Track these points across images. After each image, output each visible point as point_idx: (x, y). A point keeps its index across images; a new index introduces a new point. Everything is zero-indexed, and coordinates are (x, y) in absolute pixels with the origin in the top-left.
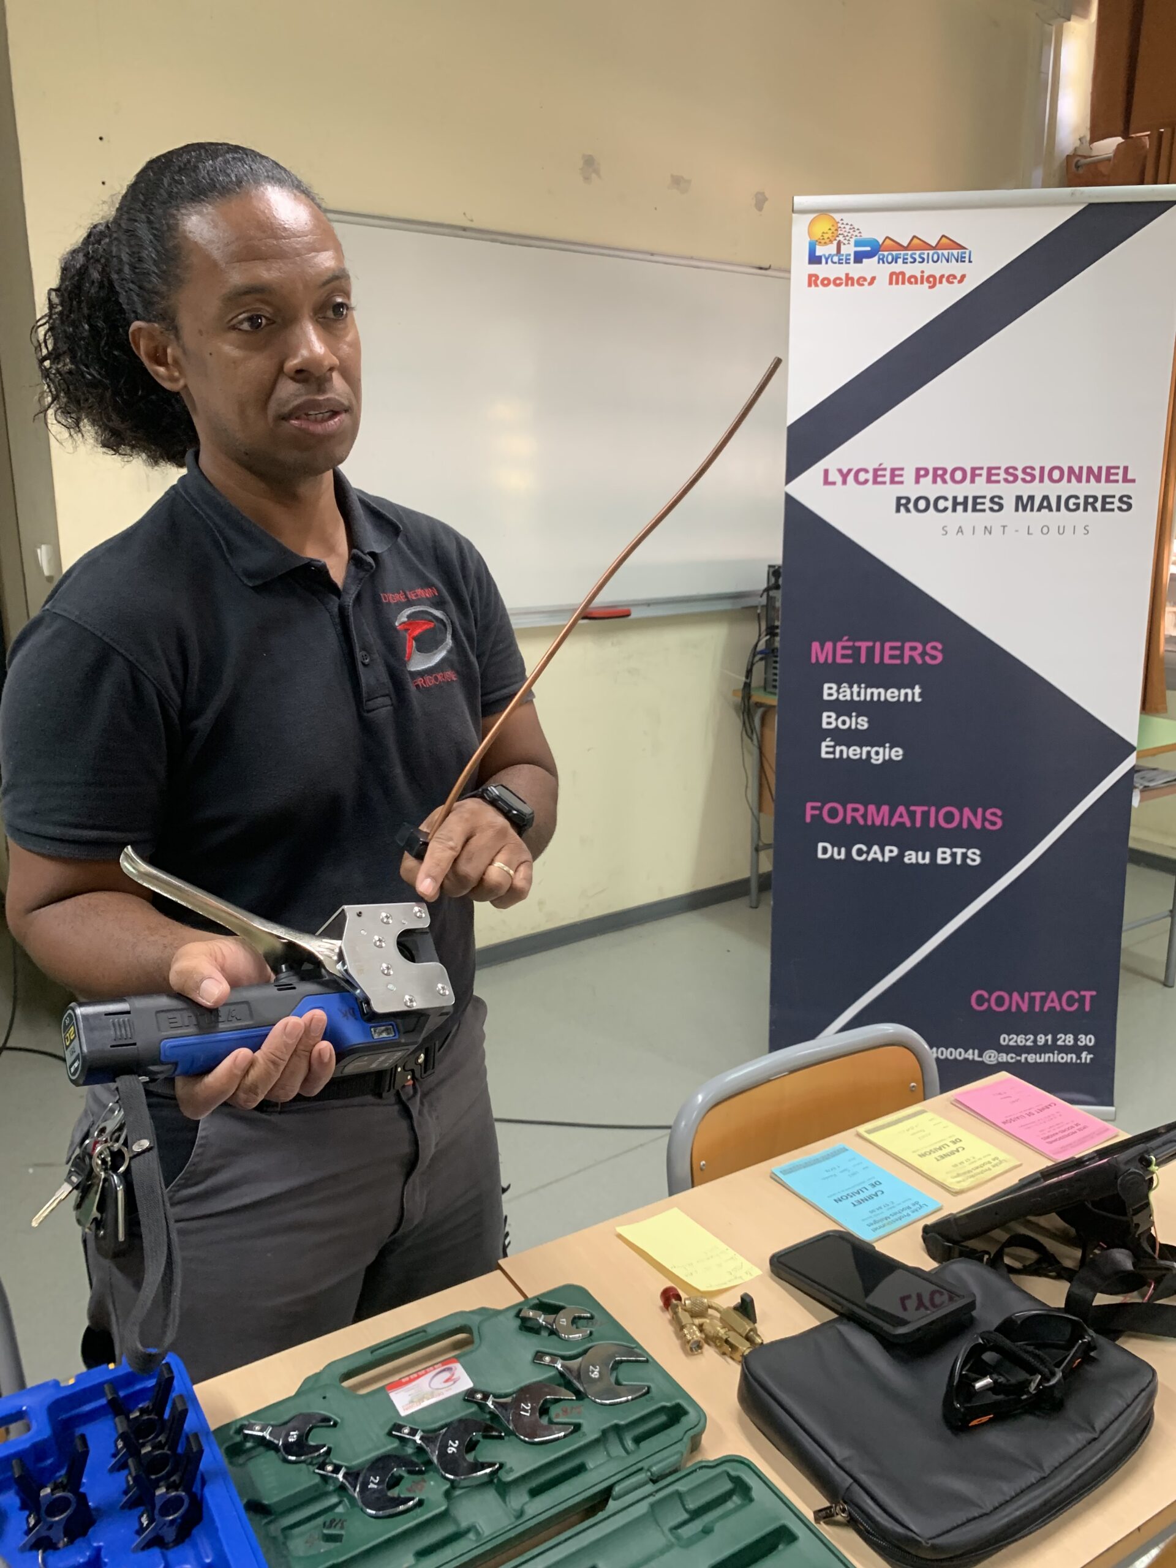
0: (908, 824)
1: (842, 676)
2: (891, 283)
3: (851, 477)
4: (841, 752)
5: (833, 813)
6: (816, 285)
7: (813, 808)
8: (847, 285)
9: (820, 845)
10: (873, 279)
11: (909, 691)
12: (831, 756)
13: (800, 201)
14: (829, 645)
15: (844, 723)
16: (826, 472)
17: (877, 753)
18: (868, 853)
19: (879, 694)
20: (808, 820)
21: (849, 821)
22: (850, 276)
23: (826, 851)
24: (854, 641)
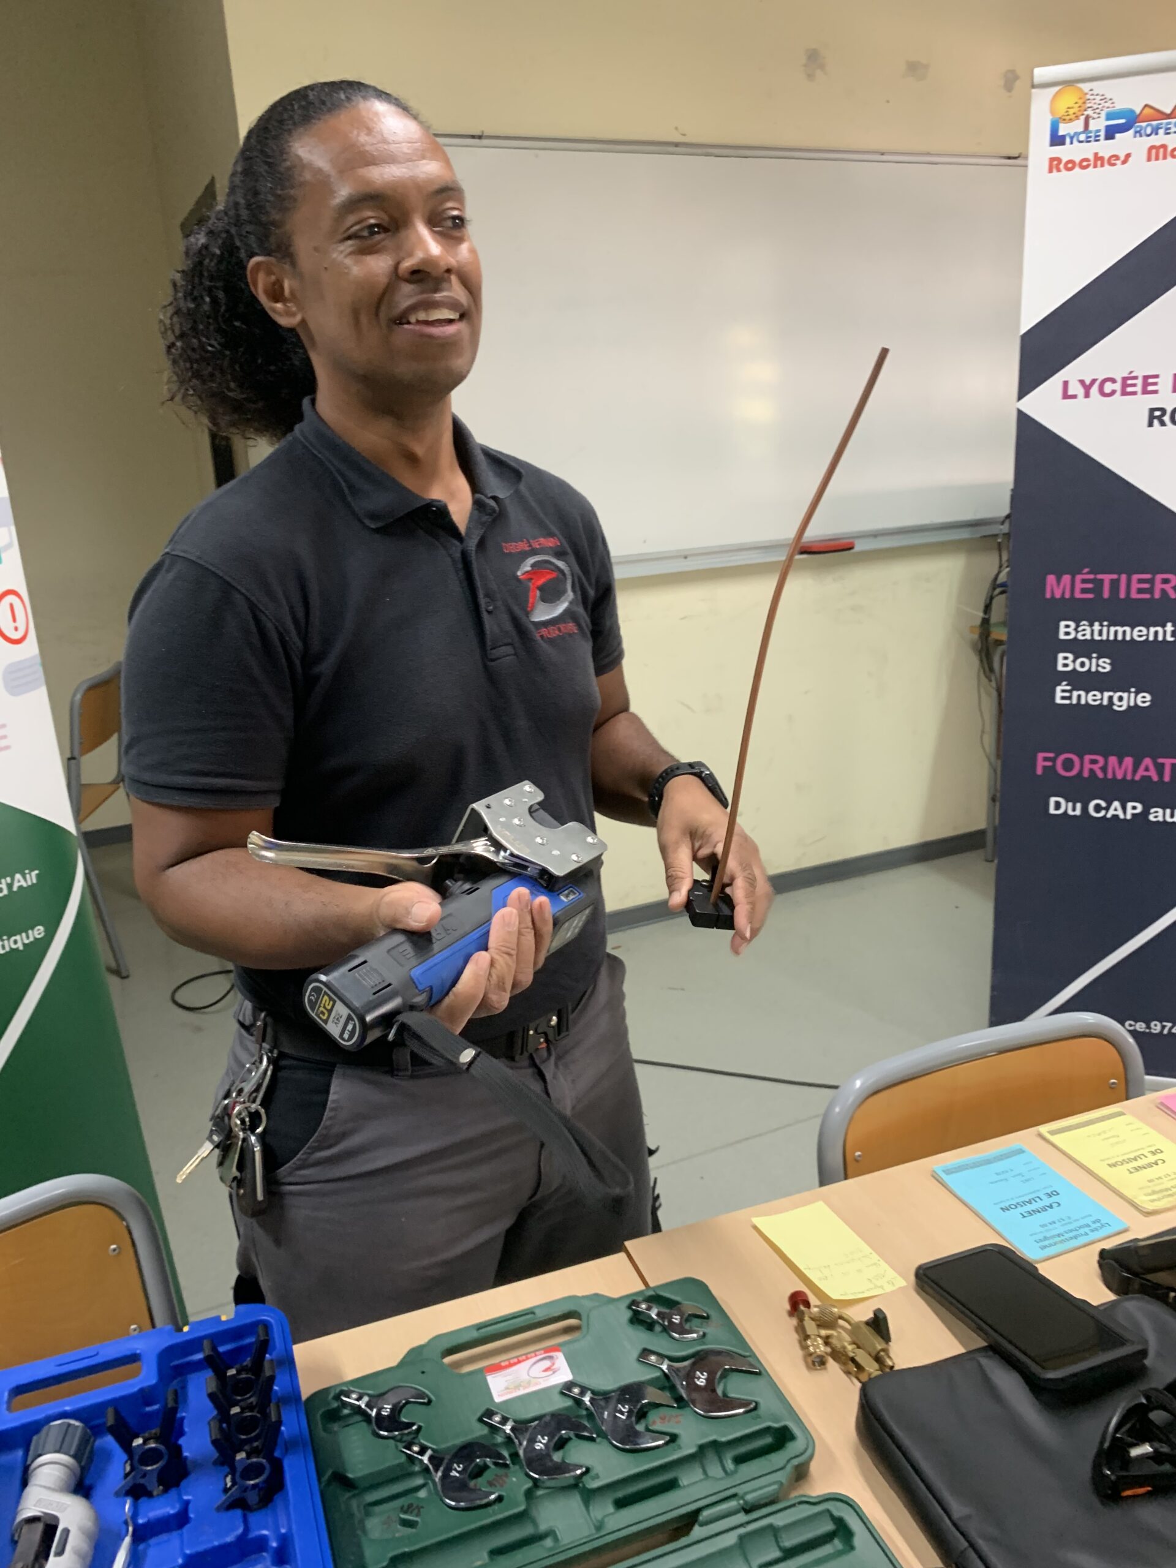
0: (1155, 778)
1: (1080, 612)
2: (1149, 159)
3: (1094, 390)
4: (1079, 697)
5: (1068, 765)
6: (1059, 170)
7: (1046, 759)
8: (1095, 166)
9: (1053, 800)
10: (1128, 156)
11: (1159, 629)
12: (1067, 702)
13: (1042, 73)
14: (1066, 579)
15: (1083, 664)
16: (1066, 384)
17: (1121, 699)
18: (1107, 809)
19: (1124, 632)
20: (1039, 771)
21: (1086, 774)
22: (1100, 155)
23: (1059, 806)
24: (1096, 574)
